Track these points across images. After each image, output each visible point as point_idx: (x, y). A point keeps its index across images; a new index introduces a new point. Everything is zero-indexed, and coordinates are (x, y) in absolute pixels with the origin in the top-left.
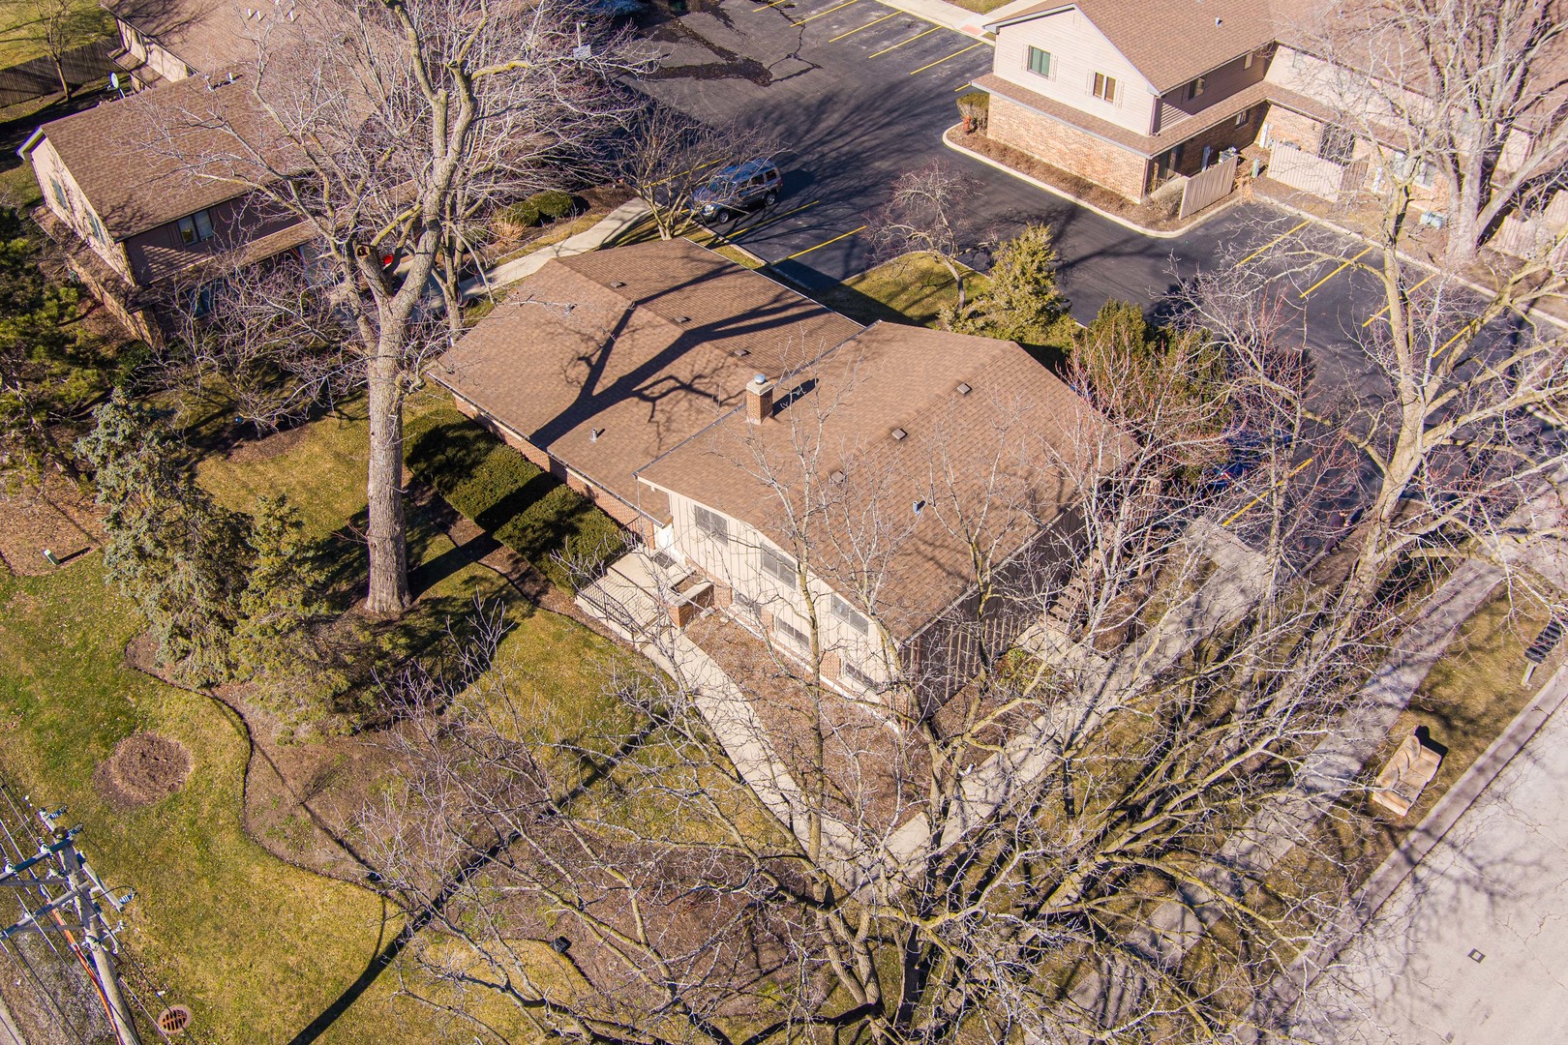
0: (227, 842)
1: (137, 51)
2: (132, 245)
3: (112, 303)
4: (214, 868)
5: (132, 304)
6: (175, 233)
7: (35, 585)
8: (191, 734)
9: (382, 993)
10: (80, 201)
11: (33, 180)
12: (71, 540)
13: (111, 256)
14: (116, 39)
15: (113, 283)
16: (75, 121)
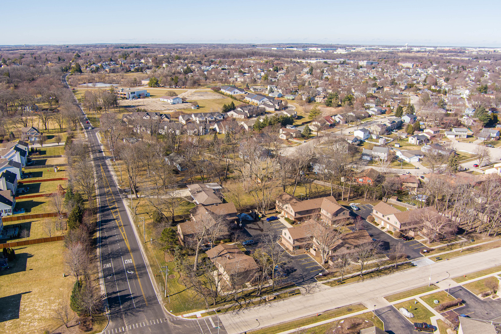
0: (176, 282)
1: (192, 216)
2: (184, 236)
3: (181, 241)
4: (175, 283)
5: (183, 241)
6: (188, 235)
7: (167, 263)
8: (176, 275)
9: (183, 292)
10: (181, 231)
11: (177, 228)
12: (171, 260)
13: (182, 237)
14: (190, 214)
15: (181, 239)
16: (182, 223)
